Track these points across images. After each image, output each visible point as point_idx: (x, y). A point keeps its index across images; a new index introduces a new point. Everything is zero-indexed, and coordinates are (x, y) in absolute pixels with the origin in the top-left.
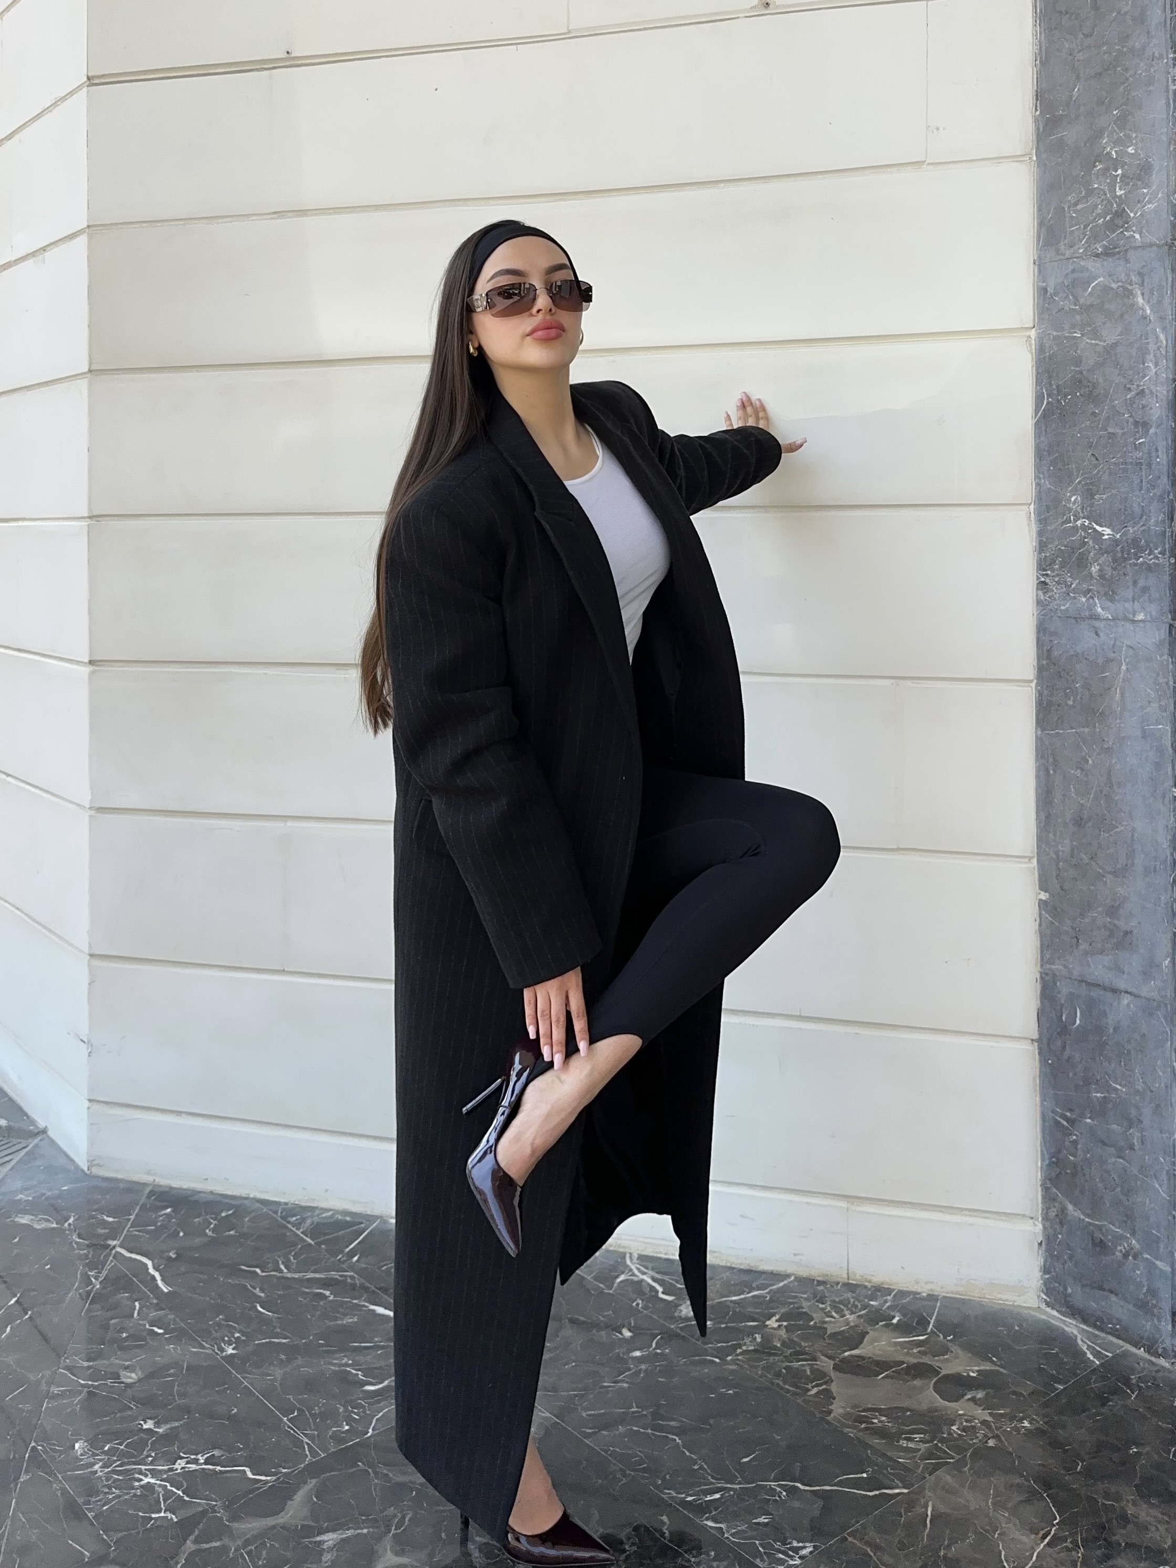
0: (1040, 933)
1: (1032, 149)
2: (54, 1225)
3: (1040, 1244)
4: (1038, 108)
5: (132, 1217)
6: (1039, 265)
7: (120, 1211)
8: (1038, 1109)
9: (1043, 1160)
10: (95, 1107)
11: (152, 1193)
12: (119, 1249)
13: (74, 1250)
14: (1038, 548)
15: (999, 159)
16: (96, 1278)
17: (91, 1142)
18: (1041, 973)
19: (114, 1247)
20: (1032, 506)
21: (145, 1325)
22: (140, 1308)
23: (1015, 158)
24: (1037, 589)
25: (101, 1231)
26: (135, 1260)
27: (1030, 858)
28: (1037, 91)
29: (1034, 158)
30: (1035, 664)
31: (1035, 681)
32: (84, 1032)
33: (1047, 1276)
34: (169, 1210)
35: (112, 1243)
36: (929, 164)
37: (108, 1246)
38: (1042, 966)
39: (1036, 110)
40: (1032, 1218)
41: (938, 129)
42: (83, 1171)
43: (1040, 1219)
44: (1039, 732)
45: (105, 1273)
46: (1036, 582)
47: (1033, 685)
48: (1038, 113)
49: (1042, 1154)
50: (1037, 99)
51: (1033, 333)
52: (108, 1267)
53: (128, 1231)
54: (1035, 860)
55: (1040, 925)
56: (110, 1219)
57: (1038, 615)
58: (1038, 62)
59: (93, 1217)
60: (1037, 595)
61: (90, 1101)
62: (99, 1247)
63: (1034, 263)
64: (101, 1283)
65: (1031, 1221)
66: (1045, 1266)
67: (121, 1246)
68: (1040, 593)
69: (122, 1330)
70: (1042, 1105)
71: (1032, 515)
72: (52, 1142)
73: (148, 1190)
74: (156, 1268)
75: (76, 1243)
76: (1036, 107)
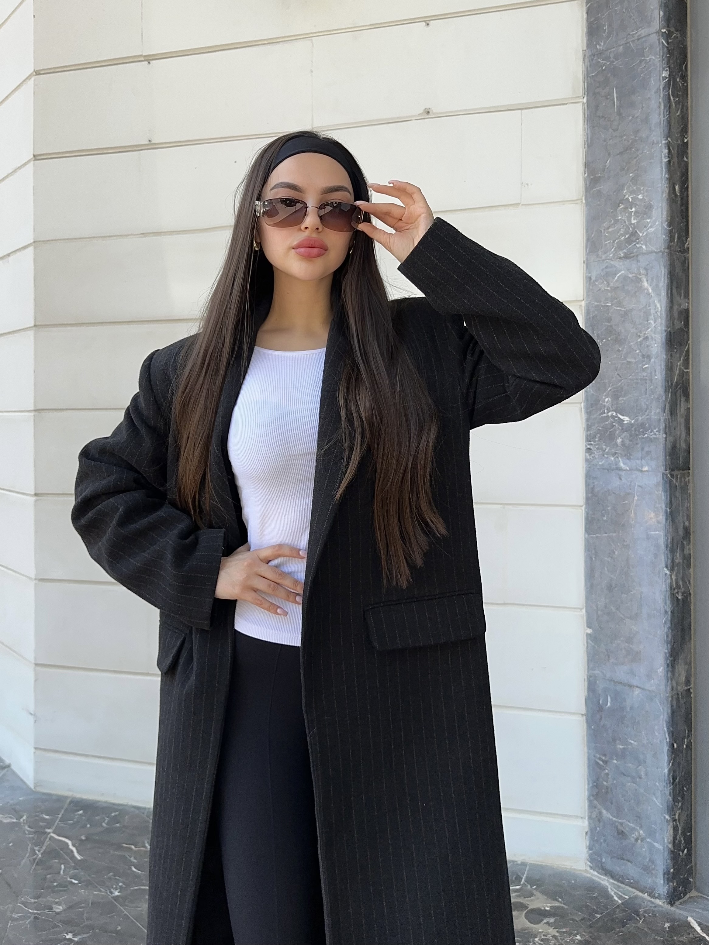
0: (587, 652)
1: (582, 196)
2: (15, 820)
3: (587, 833)
4: (586, 172)
5: (60, 816)
6: (587, 264)
7: (52, 812)
8: (586, 755)
9: (589, 784)
10: (39, 752)
11: (71, 802)
12: (52, 835)
13: (26, 834)
14: (586, 428)
15: (564, 202)
16: (39, 851)
17: (36, 771)
18: (587, 676)
19: (49, 833)
20: (583, 404)
21: (67, 878)
22: (65, 869)
23: (572, 201)
24: (586, 452)
25: (42, 824)
26: (61, 841)
27: (581, 609)
28: (585, 163)
29: (584, 201)
30: (584, 496)
31: (584, 506)
32: (32, 708)
33: (591, 852)
34: (81, 812)
35: (48, 831)
36: (523, 205)
37: (46, 832)
38: (588, 672)
39: (585, 174)
40: (582, 818)
41: (528, 185)
42: (31, 789)
43: (587, 818)
44: (587, 536)
45: (44, 848)
46: (585, 448)
47: (583, 508)
48: (586, 175)
49: (588, 781)
50: (585, 167)
51: (583, 303)
52: (46, 844)
53: (58, 824)
54: (584, 611)
55: (587, 648)
56: (47, 817)
57: (586, 467)
58: (586, 146)
59: (36, 816)
60: (585, 456)
61: (36, 748)
62: (41, 833)
63: (584, 263)
64: (42, 854)
65: (581, 820)
66: (589, 846)
67: (54, 833)
68: (587, 455)
69: (54, 881)
70: (588, 753)
71: (583, 409)
72: (14, 773)
73: (69, 801)
74: (74, 845)
75: (28, 831)
76: (585, 171)
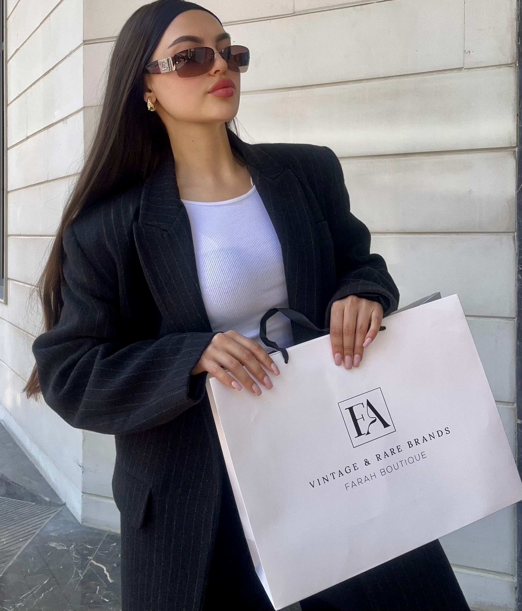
1: (516, 60)
2: (65, 548)
3: (516, 588)
5: (99, 546)
6: (520, 117)
7: (93, 542)
10: (85, 496)
11: (108, 535)
12: (92, 561)
13: (73, 560)
14: (518, 253)
16: (81, 574)
17: (83, 510)
20: (516, 233)
21: (101, 597)
22: (99, 590)
25: (85, 552)
26: (99, 566)
27: (513, 403)
28: (519, 33)
29: (518, 65)
30: (517, 310)
32: (81, 462)
33: (519, 604)
34: (115, 544)
36: (465, 69)
37: (88, 559)
41: (470, 52)
42: (79, 523)
43: (516, 576)
45: (85, 571)
46: (517, 270)
47: (516, 320)
48: (519, 43)
50: (519, 37)
51: (517, 149)
52: (87, 569)
53: (97, 553)
54: (515, 405)
55: (518, 435)
56: (90, 547)
58: (519, 19)
59: (82, 545)
61: (83, 492)
62: (84, 558)
64: (83, 576)
65: (512, 577)
66: (518, 598)
69: (91, 599)
71: (516, 237)
72: (68, 510)
74: (107, 571)
75: (74, 557)
